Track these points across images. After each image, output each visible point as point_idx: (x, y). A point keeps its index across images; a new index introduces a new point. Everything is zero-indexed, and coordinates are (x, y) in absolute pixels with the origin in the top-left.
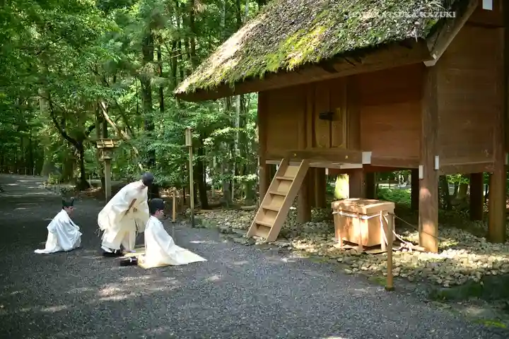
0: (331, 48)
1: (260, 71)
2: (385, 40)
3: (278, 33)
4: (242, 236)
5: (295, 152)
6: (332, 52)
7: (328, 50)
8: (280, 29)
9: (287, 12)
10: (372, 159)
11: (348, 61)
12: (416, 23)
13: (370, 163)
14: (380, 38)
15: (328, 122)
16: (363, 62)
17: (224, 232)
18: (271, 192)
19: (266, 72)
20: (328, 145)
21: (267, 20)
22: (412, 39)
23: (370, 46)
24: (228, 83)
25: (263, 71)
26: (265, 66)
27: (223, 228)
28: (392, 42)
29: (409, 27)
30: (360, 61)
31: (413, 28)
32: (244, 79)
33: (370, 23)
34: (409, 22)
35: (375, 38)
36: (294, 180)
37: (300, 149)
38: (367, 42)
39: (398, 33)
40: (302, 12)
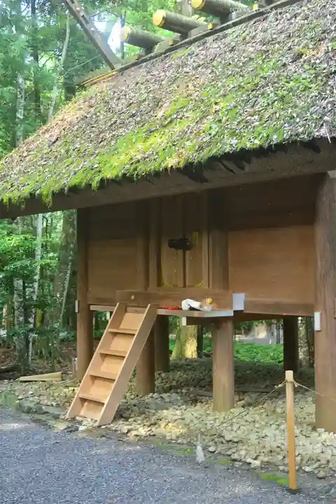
0: (201, 148)
1: (91, 179)
2: (284, 140)
3: (113, 127)
4: (58, 418)
5: (131, 294)
6: (205, 154)
7: (197, 151)
8: (115, 122)
9: (123, 101)
10: (246, 303)
11: (225, 167)
12: (326, 118)
13: (243, 309)
14: (275, 137)
15: (180, 252)
16: (247, 169)
17: (29, 411)
18: (103, 352)
19: (102, 180)
20: (181, 284)
21: (92, 110)
22: (323, 139)
23: (261, 147)
24: (40, 195)
25: (98, 179)
26: (100, 171)
27: (27, 404)
28: (295, 142)
29: (316, 123)
30: (243, 168)
31: (322, 125)
32: (66, 189)
33: (256, 117)
34: (315, 116)
35: (268, 136)
36: (136, 333)
37: (140, 289)
38: (257, 142)
39: (301, 130)
40: (145, 100)
